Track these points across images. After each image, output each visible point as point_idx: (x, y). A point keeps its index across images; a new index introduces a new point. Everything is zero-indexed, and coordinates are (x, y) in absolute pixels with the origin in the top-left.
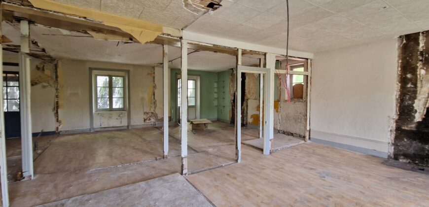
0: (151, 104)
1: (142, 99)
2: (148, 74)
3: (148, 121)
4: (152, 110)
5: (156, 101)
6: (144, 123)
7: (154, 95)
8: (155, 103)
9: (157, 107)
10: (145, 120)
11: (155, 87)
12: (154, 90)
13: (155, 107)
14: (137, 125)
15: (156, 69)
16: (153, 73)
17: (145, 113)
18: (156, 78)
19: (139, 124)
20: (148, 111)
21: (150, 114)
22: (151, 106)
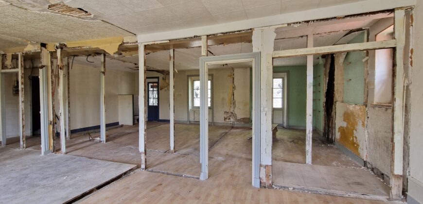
0: (231, 104)
1: (223, 99)
2: (229, 76)
3: (228, 120)
4: (232, 111)
5: (235, 102)
6: (223, 121)
7: (234, 95)
8: (234, 103)
9: (236, 108)
10: (225, 119)
11: (234, 88)
12: (233, 91)
13: (234, 108)
14: (219, 123)
15: (236, 70)
16: (232, 74)
17: (225, 112)
18: (235, 79)
19: (220, 122)
20: (228, 111)
21: (230, 114)
22: (231, 107)
